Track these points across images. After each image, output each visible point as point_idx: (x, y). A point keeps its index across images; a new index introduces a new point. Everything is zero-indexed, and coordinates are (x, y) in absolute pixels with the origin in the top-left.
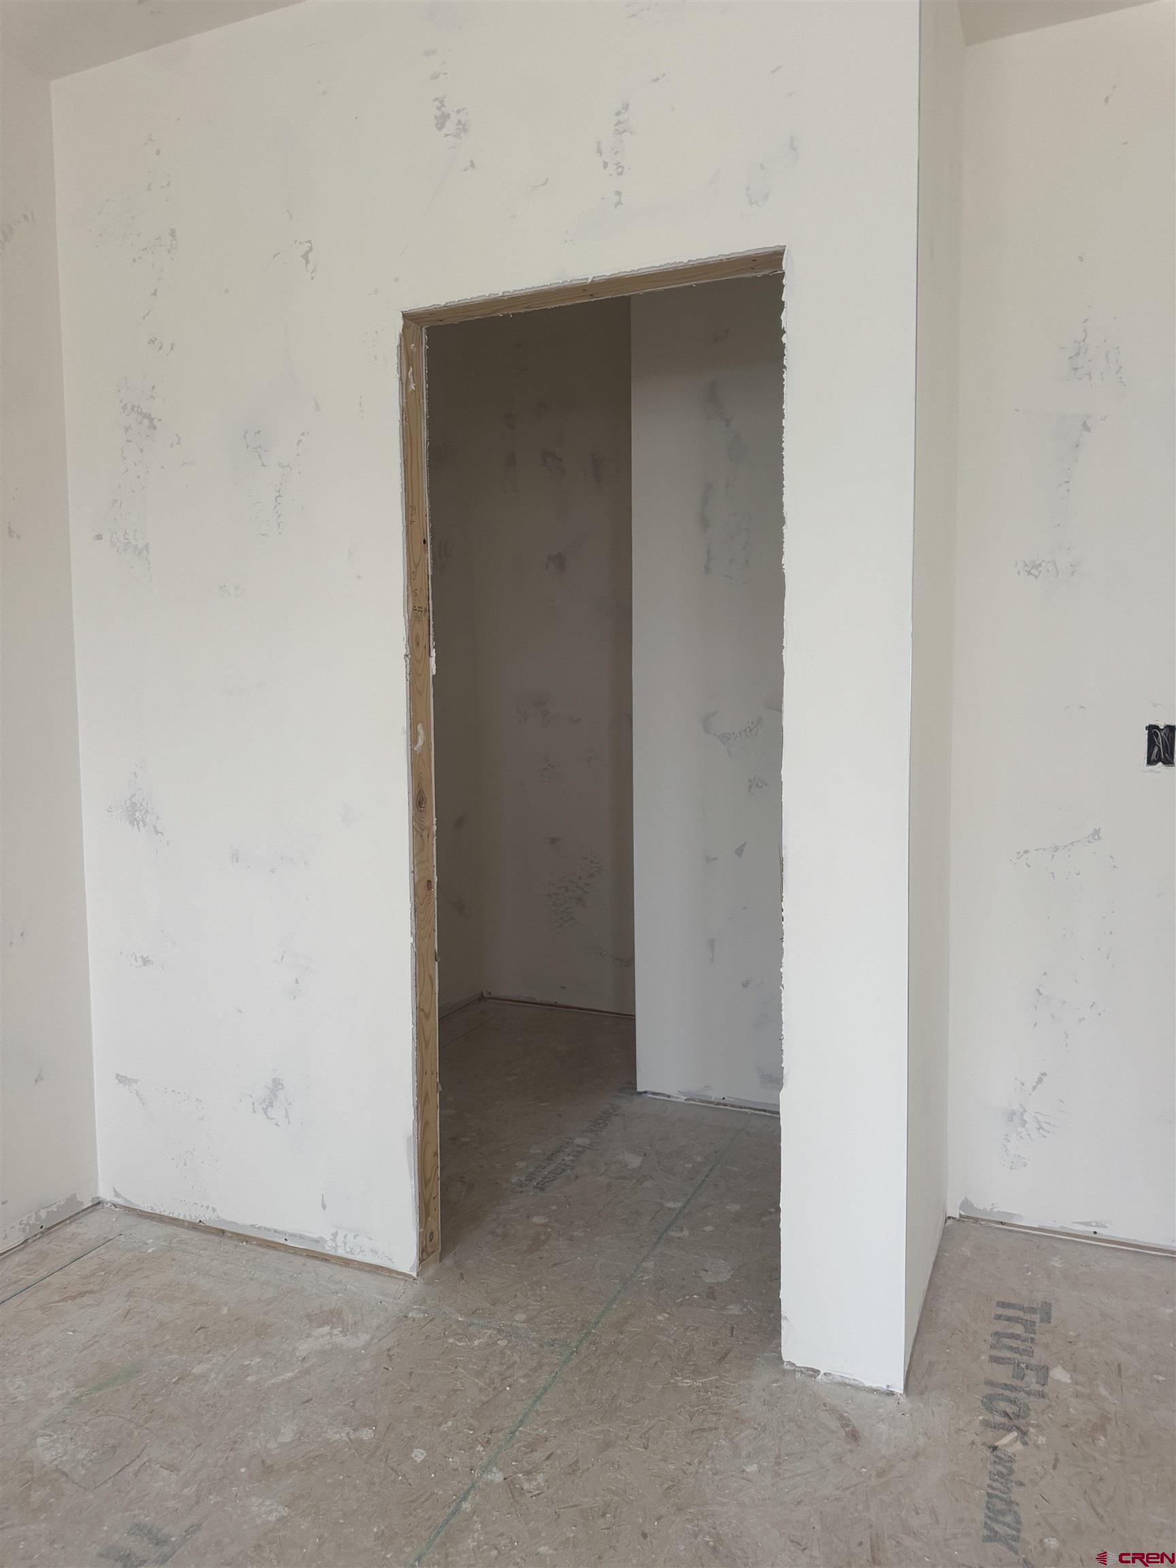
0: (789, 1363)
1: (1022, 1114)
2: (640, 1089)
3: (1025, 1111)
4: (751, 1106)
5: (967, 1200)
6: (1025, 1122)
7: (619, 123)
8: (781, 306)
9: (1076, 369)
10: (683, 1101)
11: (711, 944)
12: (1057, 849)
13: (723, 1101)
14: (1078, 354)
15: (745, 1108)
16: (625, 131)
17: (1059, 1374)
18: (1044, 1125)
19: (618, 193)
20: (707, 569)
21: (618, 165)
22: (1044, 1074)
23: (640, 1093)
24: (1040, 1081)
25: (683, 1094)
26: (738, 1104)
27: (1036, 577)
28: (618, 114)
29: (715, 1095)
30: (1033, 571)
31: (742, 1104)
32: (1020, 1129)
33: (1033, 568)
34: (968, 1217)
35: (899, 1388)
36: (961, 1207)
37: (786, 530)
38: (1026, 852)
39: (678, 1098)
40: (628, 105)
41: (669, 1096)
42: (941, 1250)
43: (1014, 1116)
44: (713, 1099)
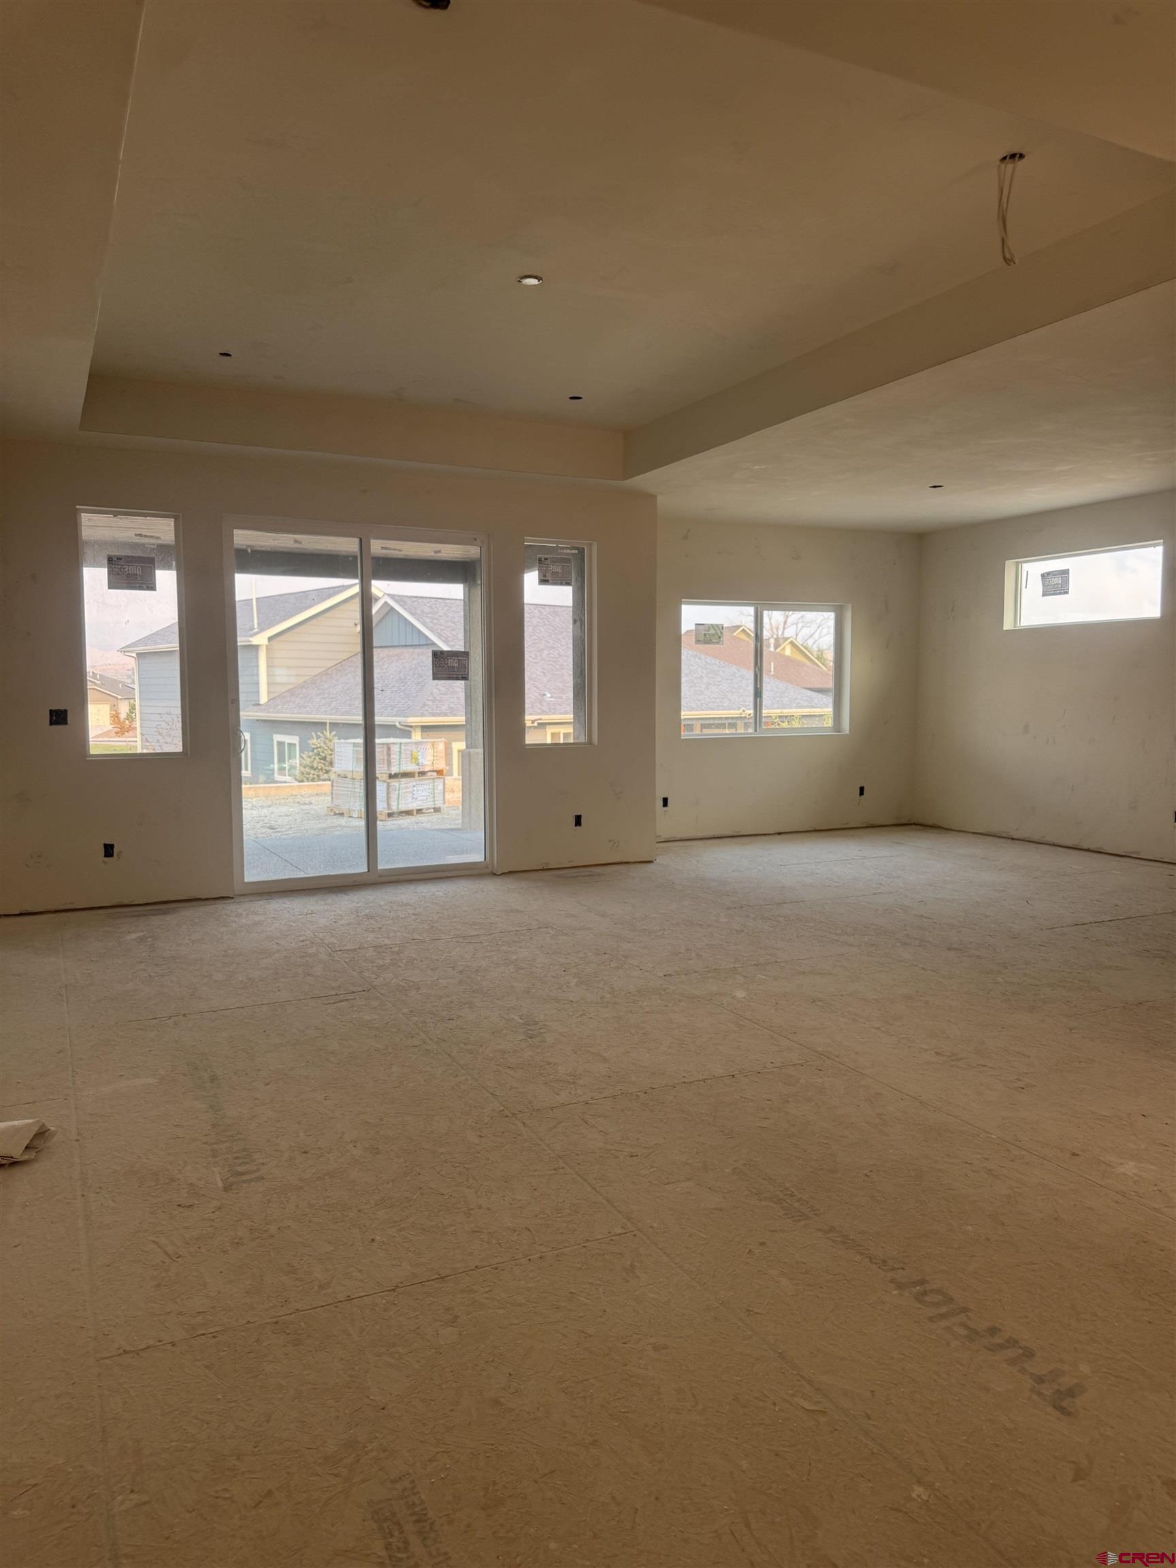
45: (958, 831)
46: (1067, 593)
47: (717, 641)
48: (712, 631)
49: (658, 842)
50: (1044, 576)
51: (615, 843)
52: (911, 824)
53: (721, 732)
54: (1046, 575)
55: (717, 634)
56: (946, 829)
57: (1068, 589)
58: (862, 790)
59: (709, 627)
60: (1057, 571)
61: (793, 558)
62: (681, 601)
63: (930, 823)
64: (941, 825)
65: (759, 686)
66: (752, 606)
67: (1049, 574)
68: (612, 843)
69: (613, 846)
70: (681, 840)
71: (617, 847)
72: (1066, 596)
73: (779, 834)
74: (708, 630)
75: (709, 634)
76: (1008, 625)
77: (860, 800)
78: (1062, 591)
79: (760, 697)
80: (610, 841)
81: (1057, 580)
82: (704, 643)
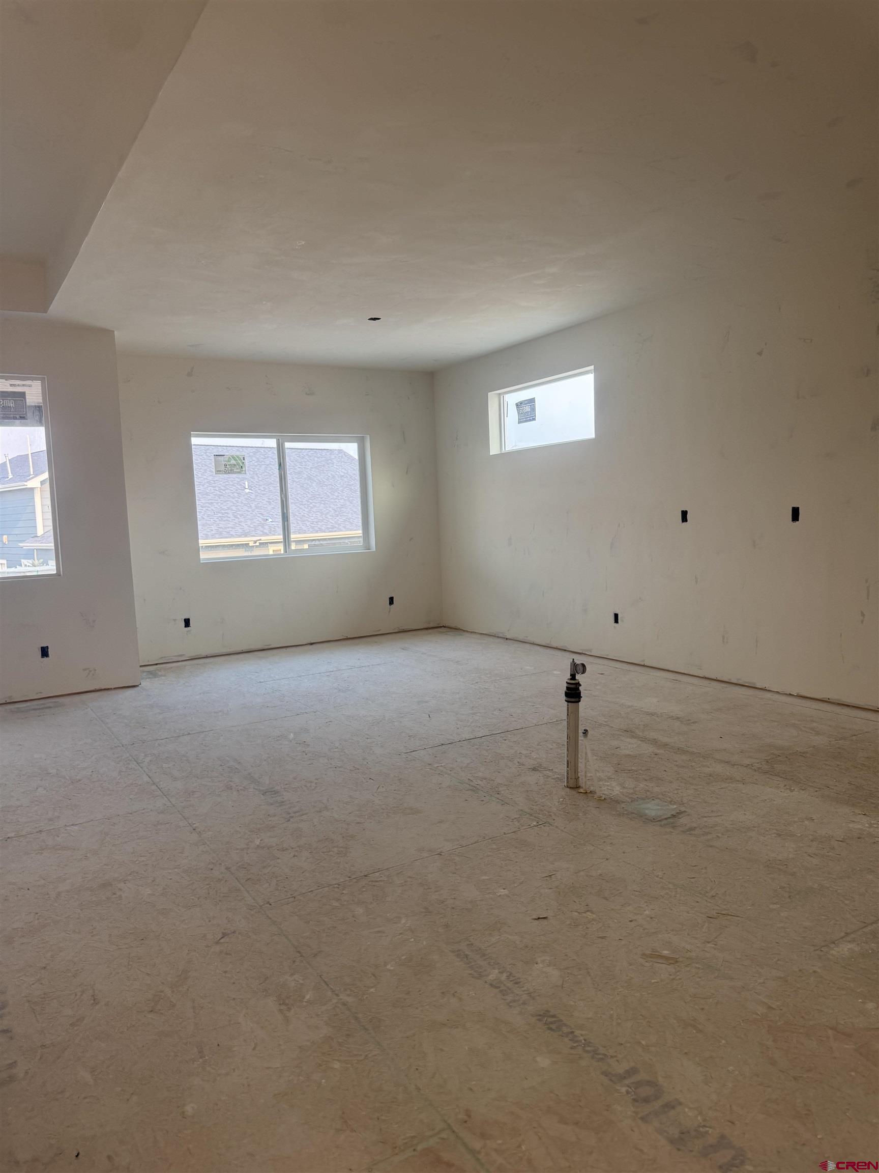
45: (472, 632)
46: (534, 419)
47: (238, 470)
48: (233, 462)
49: (141, 666)
50: (518, 405)
51: (91, 671)
52: (441, 627)
53: (250, 554)
54: (519, 404)
55: (238, 464)
56: (464, 631)
57: (535, 416)
58: (391, 601)
59: (229, 458)
60: (527, 400)
61: (306, 394)
62: (191, 434)
63: (453, 626)
64: (459, 626)
65: (285, 511)
66: (274, 438)
67: (521, 403)
68: (88, 671)
69: (89, 674)
70: (207, 657)
71: (93, 675)
72: (534, 422)
73: (312, 644)
74: (229, 461)
75: (230, 465)
76: (494, 450)
77: (390, 608)
78: (531, 418)
79: (287, 521)
80: (85, 670)
81: (527, 409)
82: (225, 473)
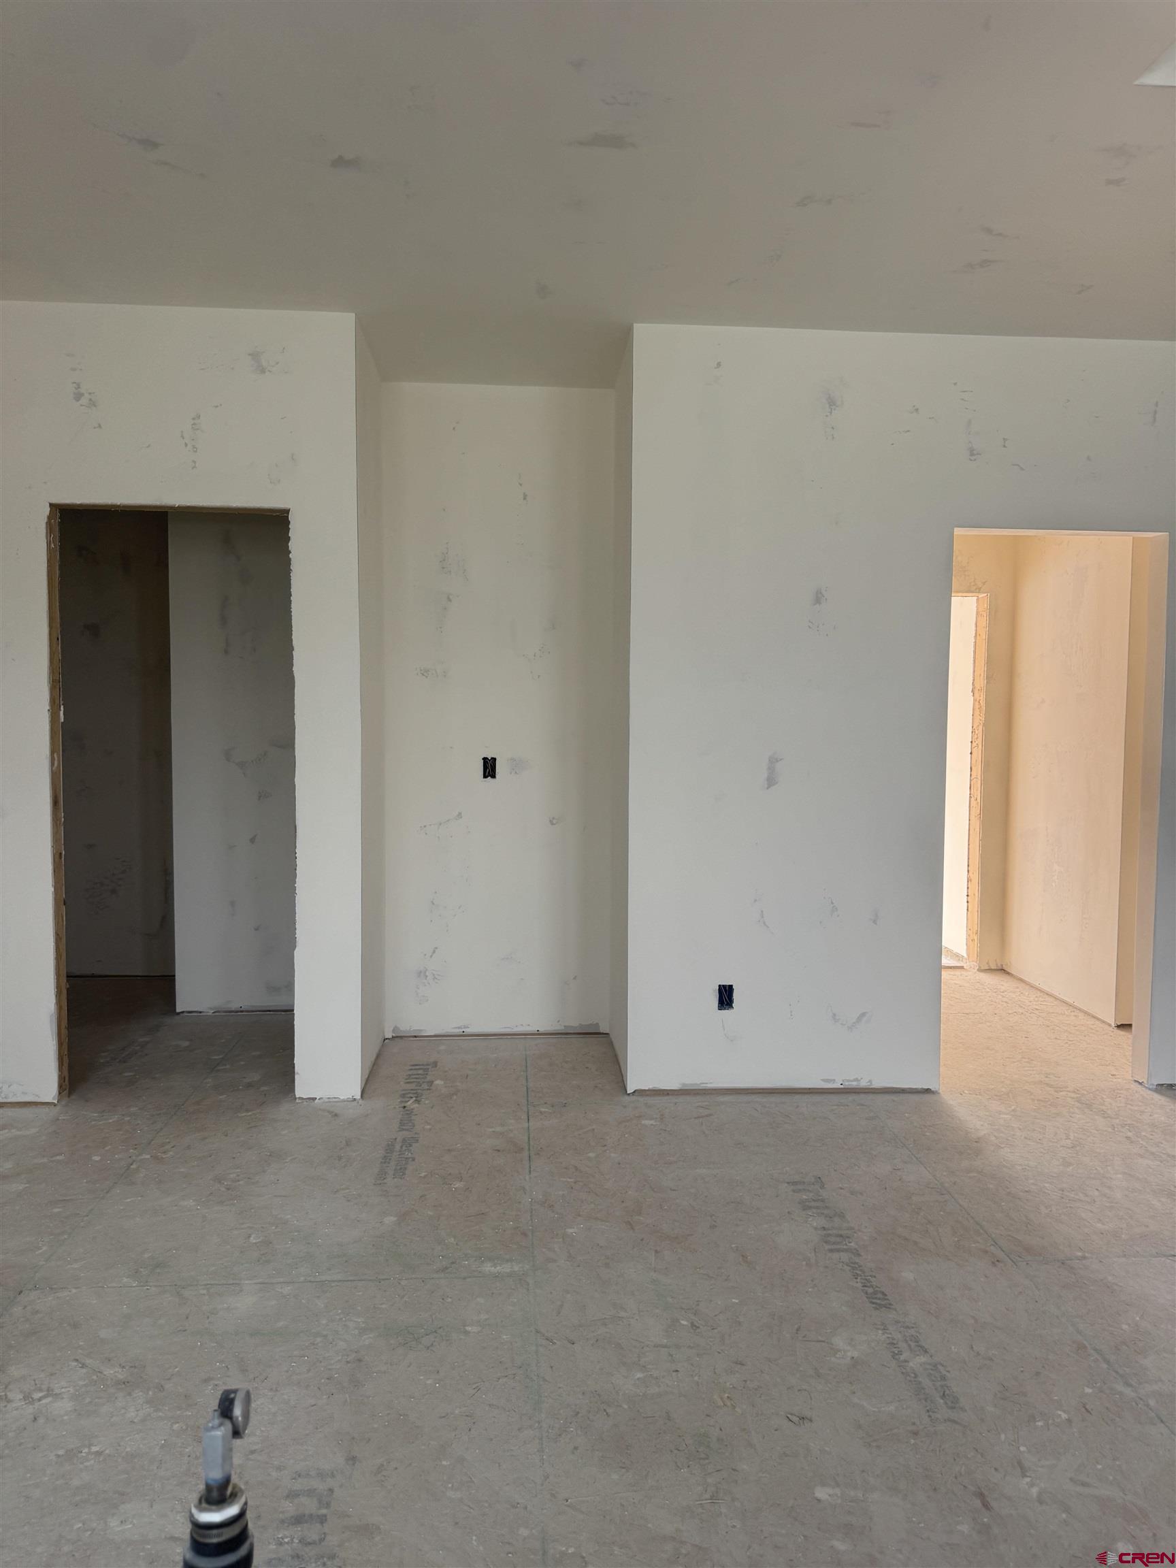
0: (299, 1098)
1: (425, 973)
2: (178, 1010)
3: (427, 970)
4: (259, 1009)
5: (396, 1027)
6: (427, 976)
7: (194, 424)
8: (289, 539)
9: (443, 568)
10: (211, 1014)
11: (233, 904)
12: (441, 824)
13: (241, 1009)
14: (444, 560)
15: (256, 1011)
16: (198, 429)
17: (438, 1082)
18: (437, 976)
19: (194, 462)
20: (226, 652)
21: (194, 447)
22: (436, 948)
23: (179, 1014)
24: (434, 952)
25: (211, 1009)
26: (251, 1009)
27: (427, 677)
28: (194, 419)
29: (234, 1006)
30: (425, 674)
31: (254, 1009)
32: (425, 981)
33: (425, 672)
34: (397, 1037)
35: (358, 1096)
36: (394, 1031)
37: (294, 653)
38: (425, 826)
39: (208, 1012)
40: (200, 416)
41: (200, 1012)
42: (380, 1051)
43: (422, 974)
44: (233, 1009)
